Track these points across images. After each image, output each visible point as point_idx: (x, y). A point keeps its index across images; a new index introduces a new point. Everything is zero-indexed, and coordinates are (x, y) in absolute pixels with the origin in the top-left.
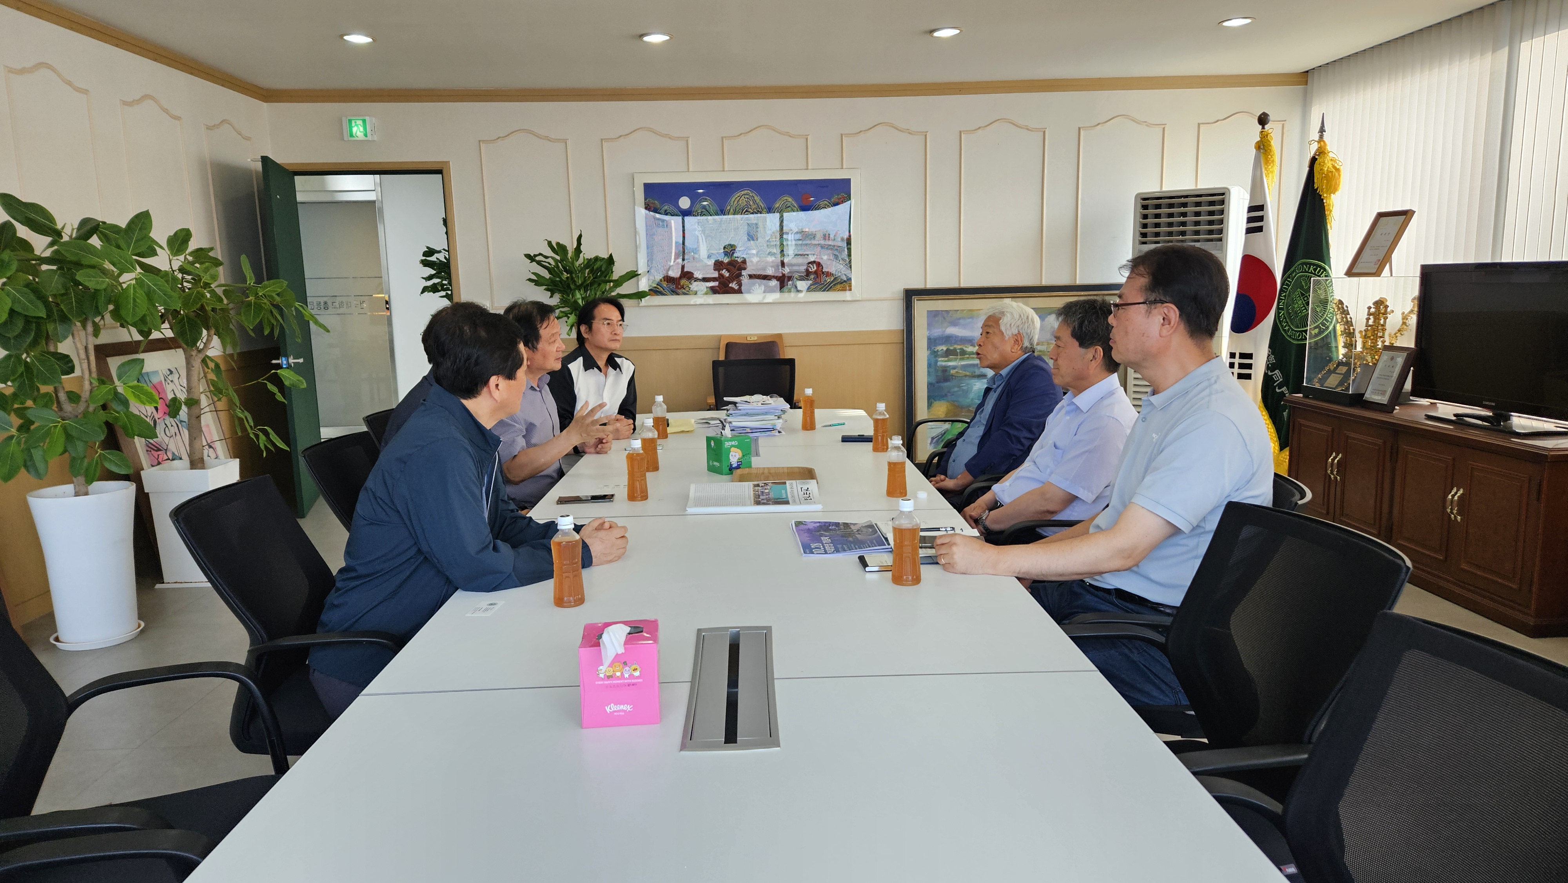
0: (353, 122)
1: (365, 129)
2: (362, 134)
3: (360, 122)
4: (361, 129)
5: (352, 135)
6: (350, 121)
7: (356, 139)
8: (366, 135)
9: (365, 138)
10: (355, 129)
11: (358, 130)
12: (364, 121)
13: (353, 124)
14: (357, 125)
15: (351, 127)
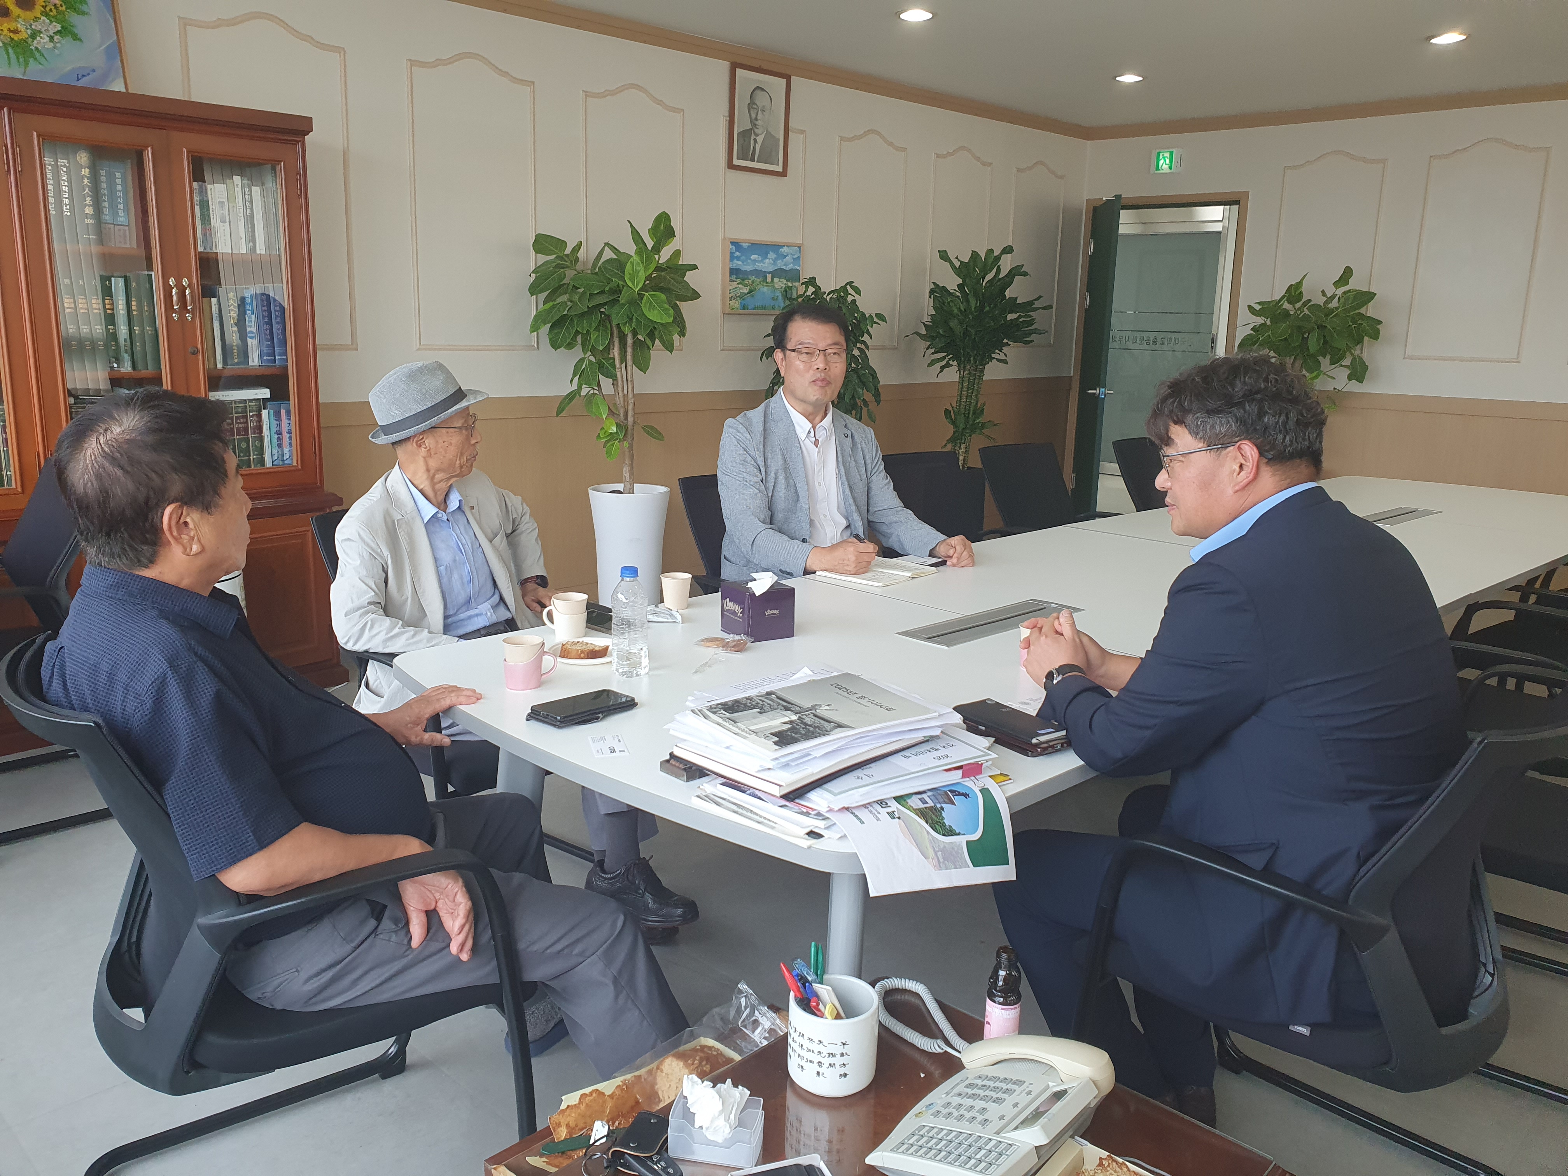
0: (1161, 154)
1: (1171, 161)
2: (1167, 166)
3: (1167, 155)
4: (1168, 161)
5: (1157, 169)
6: (1159, 154)
7: (1161, 171)
8: (1170, 168)
9: (1168, 171)
10: (1161, 162)
11: (1164, 164)
12: (1171, 153)
13: (1161, 157)
14: (1164, 158)
15: (1158, 160)
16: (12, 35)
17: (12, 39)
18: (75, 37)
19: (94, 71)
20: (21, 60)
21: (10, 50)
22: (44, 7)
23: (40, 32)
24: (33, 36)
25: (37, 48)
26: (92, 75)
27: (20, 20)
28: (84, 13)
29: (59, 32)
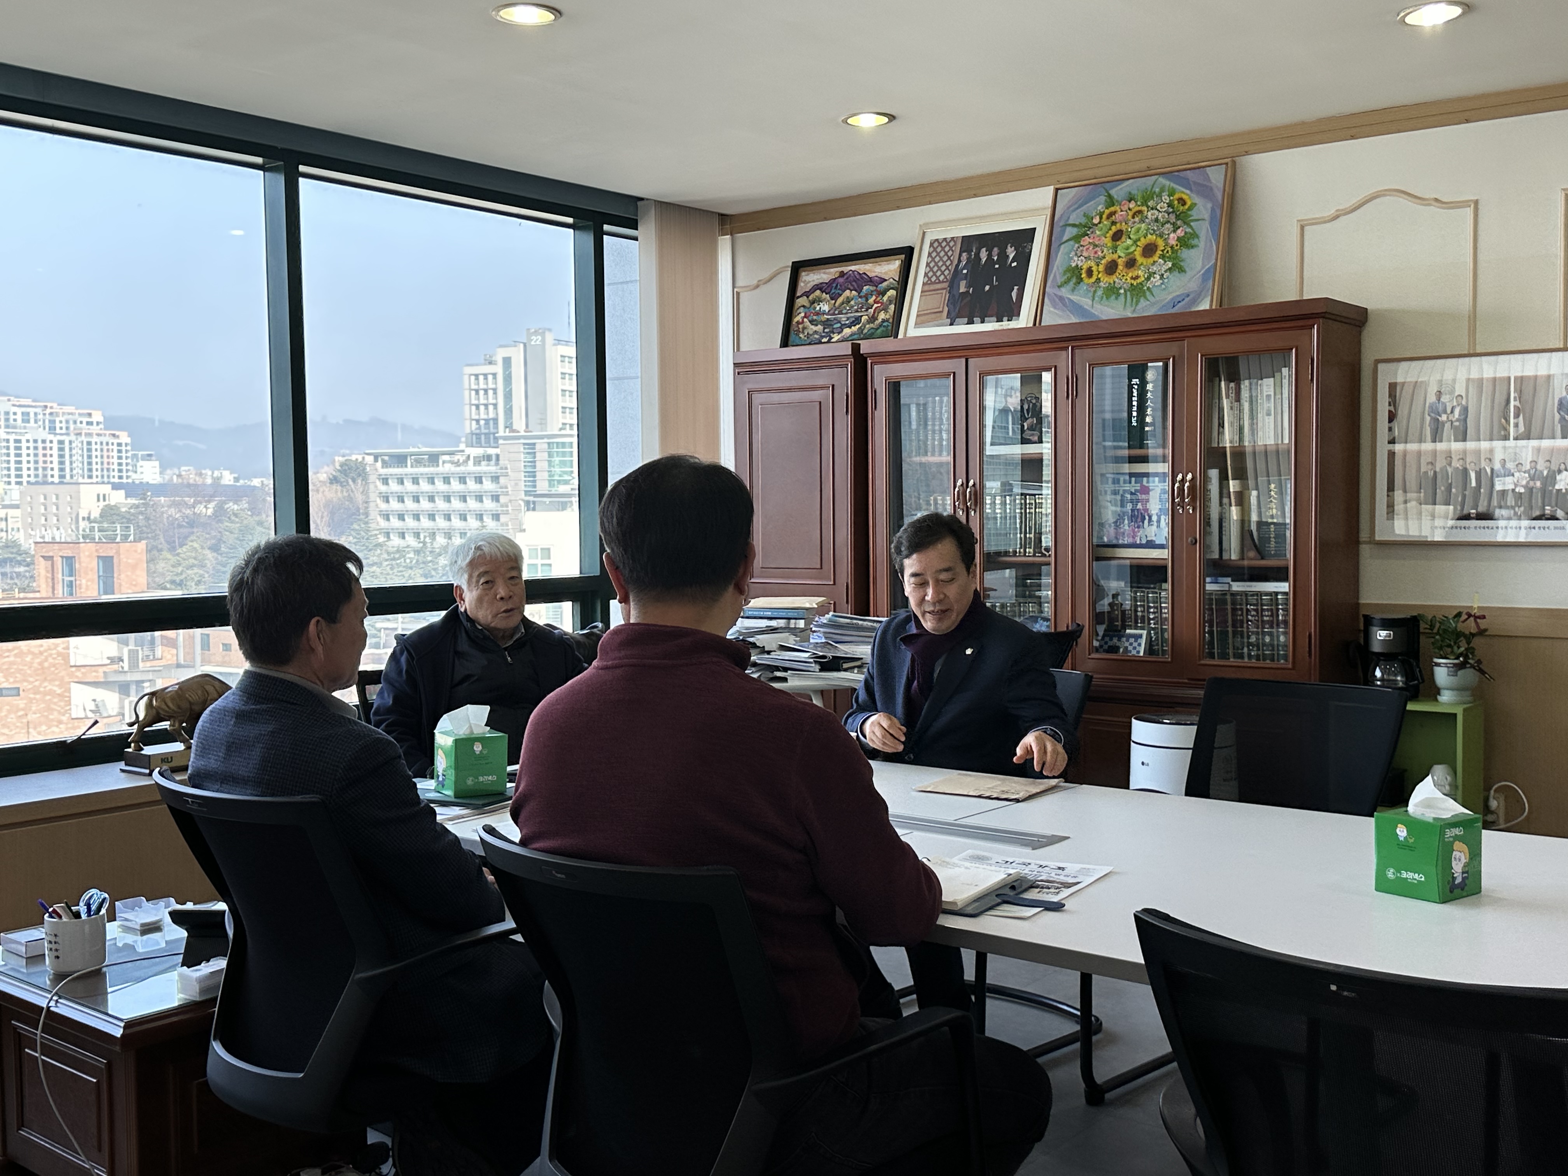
16: (1133, 281)
17: (1132, 284)
18: (1182, 270)
19: (1188, 296)
20: (1134, 300)
21: (1128, 293)
22: (1163, 251)
23: (1155, 273)
24: (1148, 279)
25: (1148, 288)
26: (1187, 300)
27: (1142, 268)
28: (1192, 247)
29: (1170, 269)
